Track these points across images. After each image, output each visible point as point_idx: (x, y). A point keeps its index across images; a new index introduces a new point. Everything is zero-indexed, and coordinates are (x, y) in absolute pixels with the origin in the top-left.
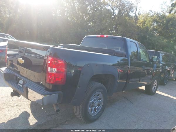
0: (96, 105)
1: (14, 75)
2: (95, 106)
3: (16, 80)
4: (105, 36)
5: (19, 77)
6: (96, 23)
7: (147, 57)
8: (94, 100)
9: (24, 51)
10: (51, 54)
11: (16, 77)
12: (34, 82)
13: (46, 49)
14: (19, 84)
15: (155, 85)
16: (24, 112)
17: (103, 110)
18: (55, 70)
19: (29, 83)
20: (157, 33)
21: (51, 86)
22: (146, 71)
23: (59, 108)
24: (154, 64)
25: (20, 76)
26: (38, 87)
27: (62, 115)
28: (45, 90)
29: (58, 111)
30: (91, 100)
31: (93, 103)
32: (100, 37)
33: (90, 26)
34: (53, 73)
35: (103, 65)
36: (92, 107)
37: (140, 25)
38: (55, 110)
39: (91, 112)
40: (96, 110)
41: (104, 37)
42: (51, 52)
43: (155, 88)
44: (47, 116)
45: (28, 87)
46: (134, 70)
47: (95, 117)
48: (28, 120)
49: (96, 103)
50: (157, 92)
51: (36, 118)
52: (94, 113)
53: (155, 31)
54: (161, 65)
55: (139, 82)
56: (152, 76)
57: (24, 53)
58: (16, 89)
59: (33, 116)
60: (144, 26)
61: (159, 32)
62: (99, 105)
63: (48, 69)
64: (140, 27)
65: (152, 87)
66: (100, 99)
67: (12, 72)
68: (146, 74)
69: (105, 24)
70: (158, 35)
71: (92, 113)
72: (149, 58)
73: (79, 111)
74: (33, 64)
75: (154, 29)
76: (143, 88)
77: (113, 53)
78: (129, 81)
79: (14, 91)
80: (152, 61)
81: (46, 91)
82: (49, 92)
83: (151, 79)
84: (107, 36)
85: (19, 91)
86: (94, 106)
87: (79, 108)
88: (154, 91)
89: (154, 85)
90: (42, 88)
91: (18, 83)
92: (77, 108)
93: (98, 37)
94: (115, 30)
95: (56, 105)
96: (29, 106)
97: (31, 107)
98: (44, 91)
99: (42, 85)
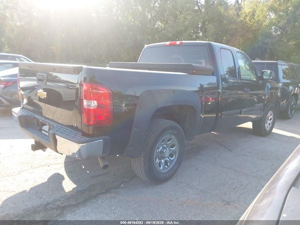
0: (167, 156)
1: (35, 118)
2: (165, 157)
3: (38, 125)
4: (178, 43)
5: (41, 119)
6: (167, 22)
7: (252, 73)
8: (164, 148)
9: (45, 78)
10: (85, 79)
11: (38, 121)
12: (64, 125)
13: (77, 71)
14: (43, 132)
15: (271, 119)
16: (55, 174)
17: (179, 162)
18: (94, 104)
19: (57, 128)
20: (276, 31)
21: (91, 128)
22: (256, 97)
23: (106, 163)
24: (266, 84)
25: (43, 119)
26: (72, 132)
27: (115, 175)
28: (83, 135)
29: (105, 167)
30: (158, 148)
31: (162, 152)
32: (170, 44)
33: (157, 28)
34: (92, 108)
35: (174, 91)
36: (160, 159)
37: (245, 19)
38: (102, 166)
39: (160, 166)
40: (169, 164)
41: (175, 45)
42: (85, 76)
43: (269, 124)
44: (91, 177)
45: (56, 133)
46: (233, 96)
47: (167, 175)
48: (62, 185)
49: (167, 152)
50: (274, 131)
51: (75, 182)
52: (164, 168)
53: (273, 27)
54: (281, 84)
55: (240, 114)
56: (262, 104)
57: (45, 81)
58: (38, 139)
59: (70, 179)
60: (253, 20)
61: (280, 28)
62: (171, 155)
63: (83, 103)
64: (247, 23)
65: (265, 122)
66: (172, 147)
67: (30, 113)
68: (256, 101)
69: (184, 22)
70: (279, 33)
71: (161, 168)
72: (256, 74)
73: (139, 166)
74: (64, 99)
75: (271, 24)
76: (249, 125)
77: (191, 70)
78: (221, 114)
79: (35, 142)
80: (261, 78)
81: (84, 137)
82: (88, 139)
83: (261, 109)
84: (181, 43)
85: (43, 142)
86: (163, 158)
87: (139, 161)
88: (268, 129)
89: (268, 120)
90: (77, 134)
91: (41, 130)
92: (137, 161)
93: (166, 46)
94: (201, 31)
95: (103, 158)
96: (63, 165)
97: (65, 167)
98: (81, 138)
99: (76, 129)
